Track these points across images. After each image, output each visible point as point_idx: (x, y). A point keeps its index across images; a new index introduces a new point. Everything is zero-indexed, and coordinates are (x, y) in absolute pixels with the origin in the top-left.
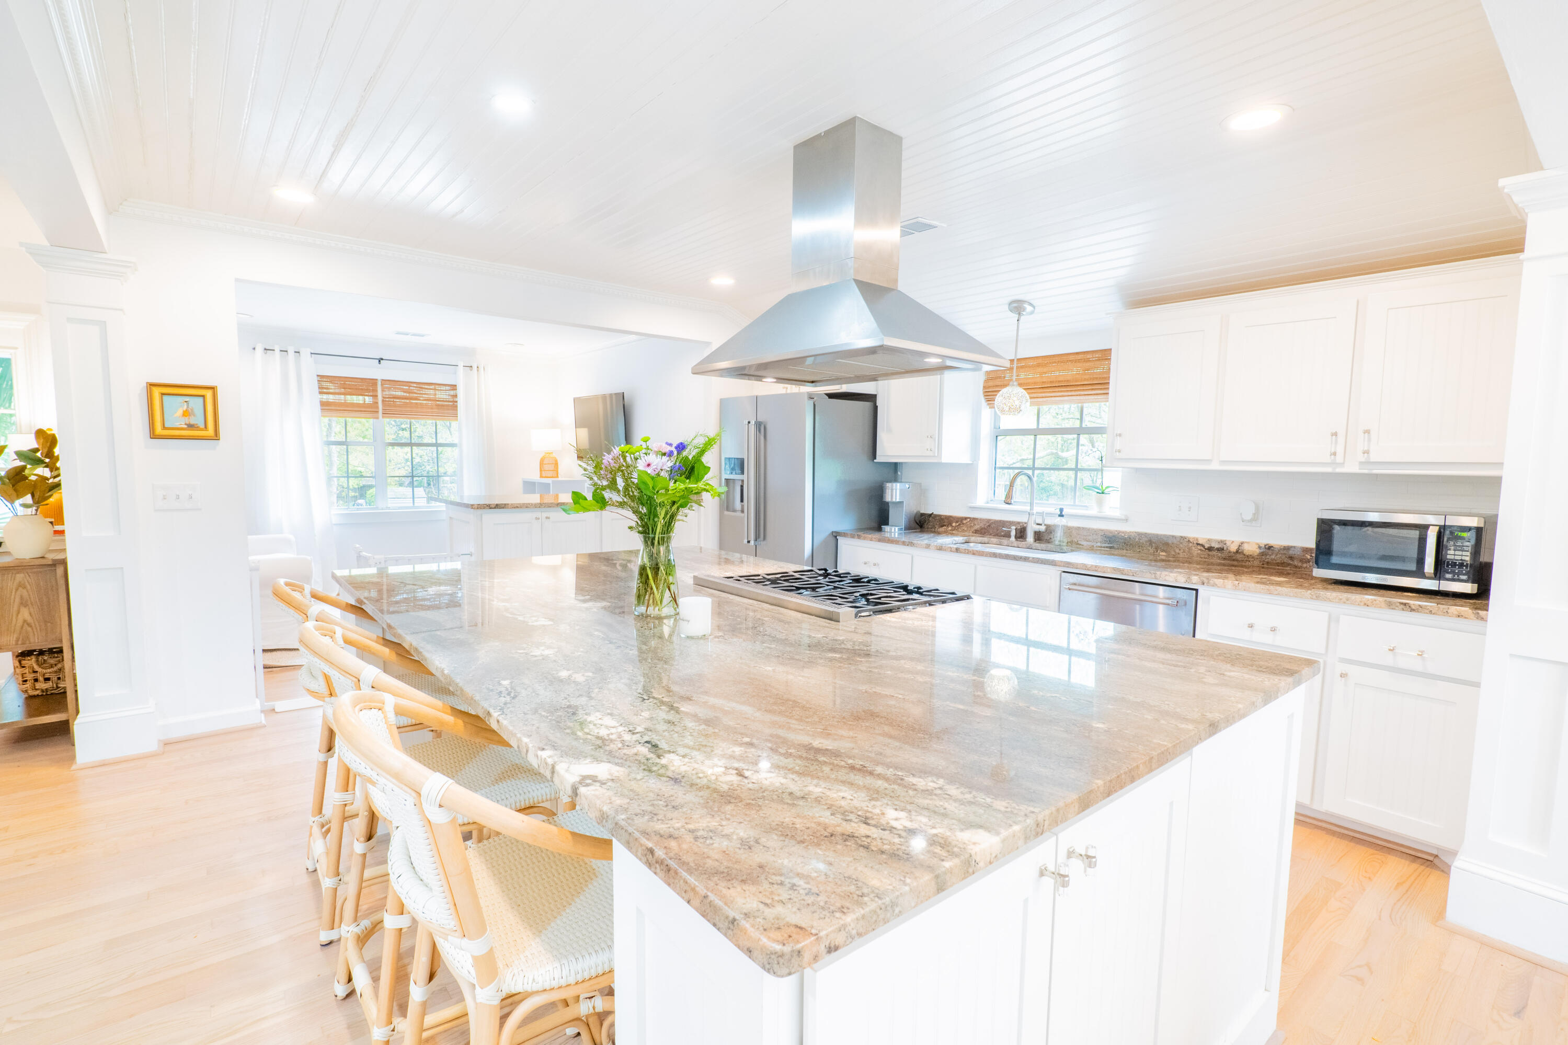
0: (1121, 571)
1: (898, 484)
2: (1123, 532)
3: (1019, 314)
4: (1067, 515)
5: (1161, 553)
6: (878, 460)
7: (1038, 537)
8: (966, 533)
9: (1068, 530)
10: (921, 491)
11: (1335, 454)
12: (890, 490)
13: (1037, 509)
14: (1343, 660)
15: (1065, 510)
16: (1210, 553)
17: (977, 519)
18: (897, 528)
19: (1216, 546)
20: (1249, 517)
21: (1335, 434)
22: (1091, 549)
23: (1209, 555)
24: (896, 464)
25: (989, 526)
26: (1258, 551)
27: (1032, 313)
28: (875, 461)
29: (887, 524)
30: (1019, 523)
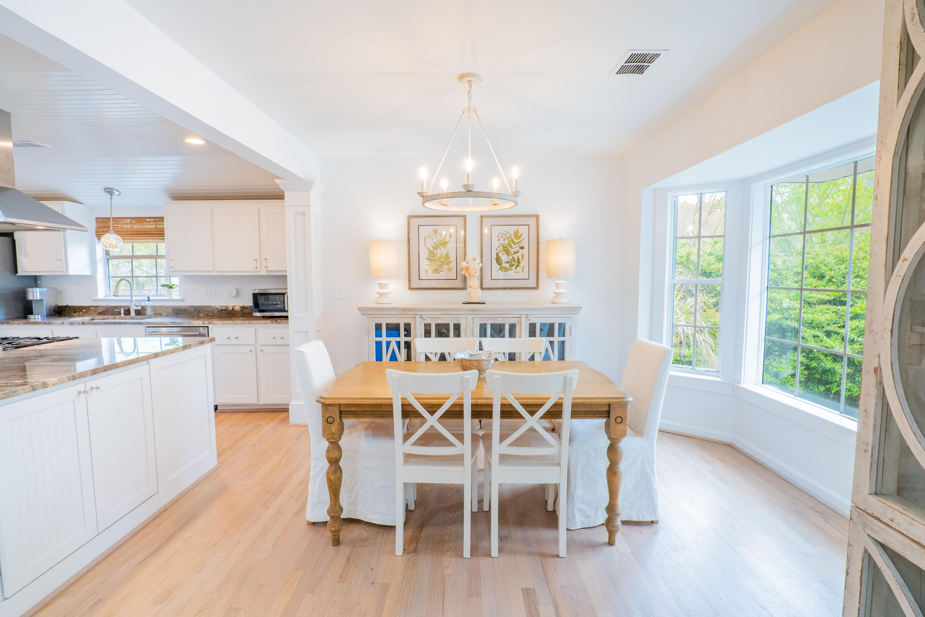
0: (174, 323)
1: (38, 289)
2: (182, 306)
3: (111, 195)
4: (152, 300)
5: (201, 314)
6: (19, 274)
7: (138, 313)
8: (93, 315)
9: (154, 308)
10: (58, 293)
11: (257, 268)
12: (31, 293)
13: (134, 298)
14: (262, 345)
15: (150, 298)
16: (222, 312)
17: (99, 306)
18: (39, 316)
19: (224, 309)
20: (234, 295)
21: (256, 260)
22: (168, 316)
23: (221, 313)
24: (35, 277)
25: (107, 309)
26: (240, 309)
27: (119, 195)
28: (17, 275)
29: (31, 313)
30: (126, 306)
